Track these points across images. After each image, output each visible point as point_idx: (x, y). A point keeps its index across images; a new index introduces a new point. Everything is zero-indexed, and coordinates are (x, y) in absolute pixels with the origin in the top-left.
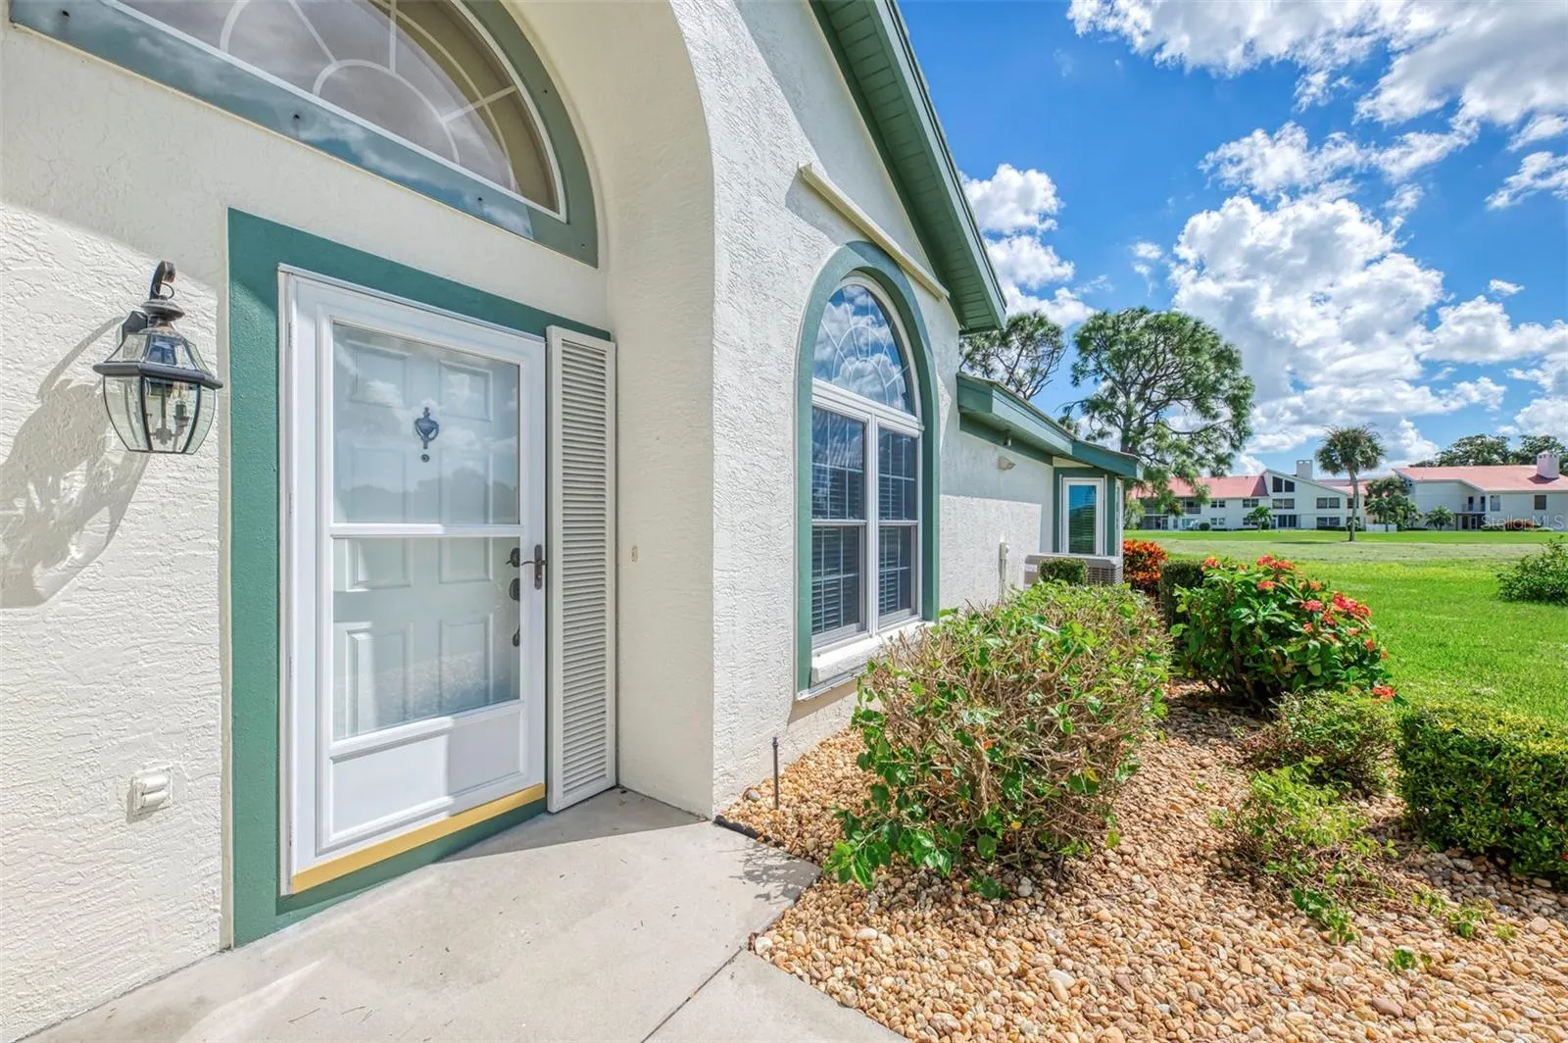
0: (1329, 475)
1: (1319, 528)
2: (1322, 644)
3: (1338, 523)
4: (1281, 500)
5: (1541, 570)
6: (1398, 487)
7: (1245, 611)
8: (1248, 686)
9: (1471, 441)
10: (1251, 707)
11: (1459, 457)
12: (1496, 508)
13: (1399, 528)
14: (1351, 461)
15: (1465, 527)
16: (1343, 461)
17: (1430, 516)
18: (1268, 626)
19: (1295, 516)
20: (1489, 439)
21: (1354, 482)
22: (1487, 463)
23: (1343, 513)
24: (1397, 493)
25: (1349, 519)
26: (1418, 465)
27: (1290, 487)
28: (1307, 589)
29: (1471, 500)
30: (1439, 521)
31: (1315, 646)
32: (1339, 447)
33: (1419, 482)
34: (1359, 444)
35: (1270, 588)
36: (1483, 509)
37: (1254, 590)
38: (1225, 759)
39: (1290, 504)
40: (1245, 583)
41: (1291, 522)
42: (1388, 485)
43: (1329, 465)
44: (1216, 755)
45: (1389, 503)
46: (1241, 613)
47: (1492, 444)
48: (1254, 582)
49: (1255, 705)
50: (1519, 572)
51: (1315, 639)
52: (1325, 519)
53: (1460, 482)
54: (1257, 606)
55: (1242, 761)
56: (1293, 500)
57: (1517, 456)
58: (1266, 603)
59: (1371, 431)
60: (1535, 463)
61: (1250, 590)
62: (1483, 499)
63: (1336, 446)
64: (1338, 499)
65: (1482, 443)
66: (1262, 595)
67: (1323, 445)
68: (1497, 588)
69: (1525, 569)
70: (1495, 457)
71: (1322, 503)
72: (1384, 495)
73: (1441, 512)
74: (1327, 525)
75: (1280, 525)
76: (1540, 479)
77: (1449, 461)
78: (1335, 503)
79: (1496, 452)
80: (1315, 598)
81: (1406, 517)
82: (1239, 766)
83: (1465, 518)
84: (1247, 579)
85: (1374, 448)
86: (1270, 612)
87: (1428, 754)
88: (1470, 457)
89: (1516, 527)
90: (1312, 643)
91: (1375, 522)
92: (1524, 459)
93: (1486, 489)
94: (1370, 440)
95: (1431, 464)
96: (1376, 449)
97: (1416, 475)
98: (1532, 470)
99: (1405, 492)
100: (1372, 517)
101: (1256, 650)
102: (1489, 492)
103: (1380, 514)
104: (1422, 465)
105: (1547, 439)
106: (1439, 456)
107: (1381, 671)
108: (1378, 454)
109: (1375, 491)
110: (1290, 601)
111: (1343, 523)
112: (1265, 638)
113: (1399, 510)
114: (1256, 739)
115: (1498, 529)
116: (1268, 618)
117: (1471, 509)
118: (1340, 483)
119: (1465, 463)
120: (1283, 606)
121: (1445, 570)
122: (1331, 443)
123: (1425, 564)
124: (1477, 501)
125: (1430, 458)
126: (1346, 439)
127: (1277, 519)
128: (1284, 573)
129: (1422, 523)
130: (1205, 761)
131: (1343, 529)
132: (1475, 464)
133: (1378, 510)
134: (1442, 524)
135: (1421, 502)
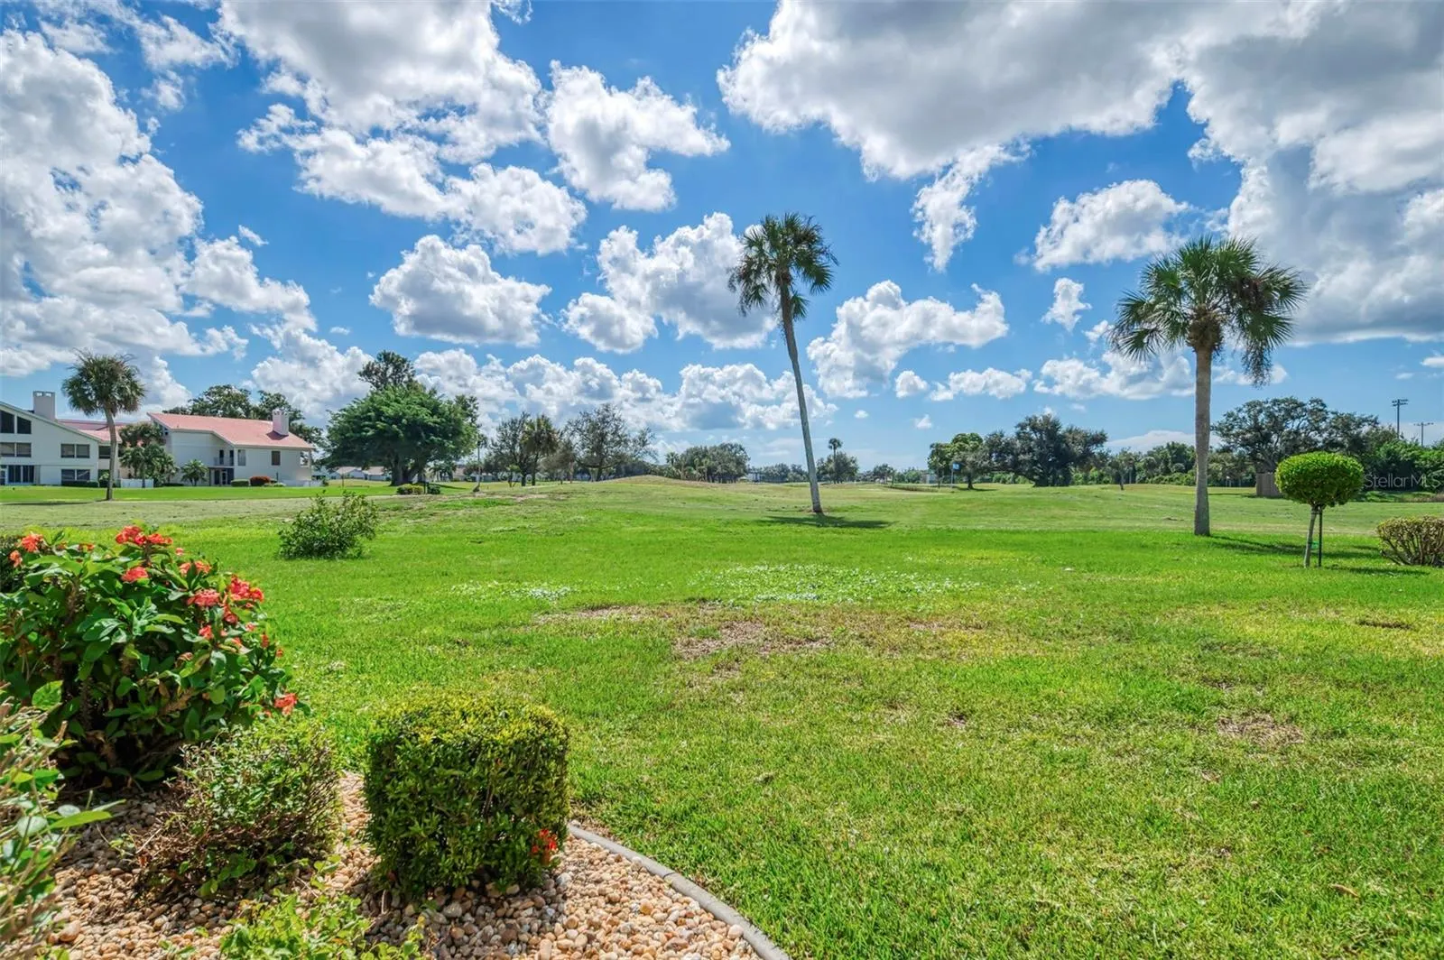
0: (79, 415)
1: (64, 484)
2: (226, 653)
3: (88, 476)
4: (11, 445)
5: (311, 525)
6: (152, 435)
7: (109, 624)
8: (107, 749)
9: (219, 390)
10: (107, 783)
11: (210, 407)
12: (242, 463)
13: (156, 484)
14: (107, 399)
15: (217, 483)
16: (98, 397)
17: (185, 470)
18: (147, 642)
19: (32, 468)
20: (235, 391)
21: (110, 425)
22: (233, 415)
23: (94, 464)
24: (153, 442)
25: (101, 472)
26: (172, 412)
27: (25, 427)
28: (193, 572)
29: (222, 453)
30: (193, 476)
31: (219, 660)
32: (93, 380)
33: (179, 431)
34: (116, 378)
35: (143, 579)
36: (232, 464)
37: (119, 585)
38: (100, 904)
39: (25, 450)
40: (105, 575)
41: (26, 475)
42: (142, 433)
43: (80, 401)
44: (81, 904)
45: (146, 454)
46: (102, 628)
47: (237, 395)
48: (119, 571)
49: (113, 777)
50: (295, 528)
51: (217, 648)
52: (72, 472)
53: (212, 434)
54: (128, 611)
55: (131, 895)
56: (29, 445)
57: (256, 410)
58: (140, 605)
59: (128, 365)
60: (271, 419)
61: (112, 586)
62: (232, 453)
63: (89, 377)
64: (88, 446)
65: (229, 394)
66: (132, 591)
67: (72, 374)
68: (277, 546)
69: (300, 526)
70: (239, 409)
71: (67, 450)
72: (140, 443)
73: (195, 466)
74: (73, 480)
75: (11, 480)
76: (275, 435)
77: (200, 410)
78: (83, 452)
79: (240, 405)
80: (206, 586)
81: (162, 471)
82: (130, 906)
83: (217, 473)
84: (107, 567)
85: (134, 386)
86: (148, 619)
87: (411, 782)
88: (218, 408)
89: (258, 482)
90: (217, 655)
91: (130, 476)
92: (263, 415)
93: (234, 442)
94: (129, 375)
95: (183, 412)
96: (136, 387)
97: (172, 423)
98: (268, 426)
99: (161, 441)
100: (126, 471)
101: (127, 685)
102: (237, 446)
103: (135, 467)
104: (175, 411)
105: (278, 397)
106: (191, 404)
107: (282, 674)
108: (138, 394)
109: (130, 439)
110: (175, 596)
111: (94, 477)
112: (144, 662)
113: (156, 461)
114: (152, 844)
115: (244, 484)
116: (148, 629)
117: (222, 463)
118: (95, 427)
119: (214, 414)
120: (164, 606)
121: (222, 530)
122: (84, 372)
123: (202, 526)
124: (227, 454)
125: (183, 404)
126: (102, 370)
127: (6, 470)
128: (156, 552)
129: (179, 477)
130: (69, 929)
131: (94, 485)
132: (224, 415)
133: (134, 461)
134: (197, 479)
135: (178, 453)
